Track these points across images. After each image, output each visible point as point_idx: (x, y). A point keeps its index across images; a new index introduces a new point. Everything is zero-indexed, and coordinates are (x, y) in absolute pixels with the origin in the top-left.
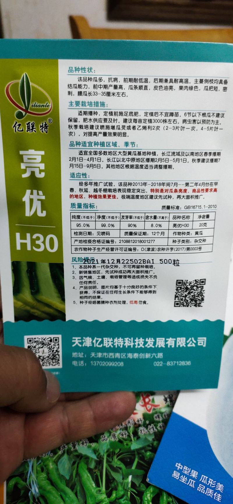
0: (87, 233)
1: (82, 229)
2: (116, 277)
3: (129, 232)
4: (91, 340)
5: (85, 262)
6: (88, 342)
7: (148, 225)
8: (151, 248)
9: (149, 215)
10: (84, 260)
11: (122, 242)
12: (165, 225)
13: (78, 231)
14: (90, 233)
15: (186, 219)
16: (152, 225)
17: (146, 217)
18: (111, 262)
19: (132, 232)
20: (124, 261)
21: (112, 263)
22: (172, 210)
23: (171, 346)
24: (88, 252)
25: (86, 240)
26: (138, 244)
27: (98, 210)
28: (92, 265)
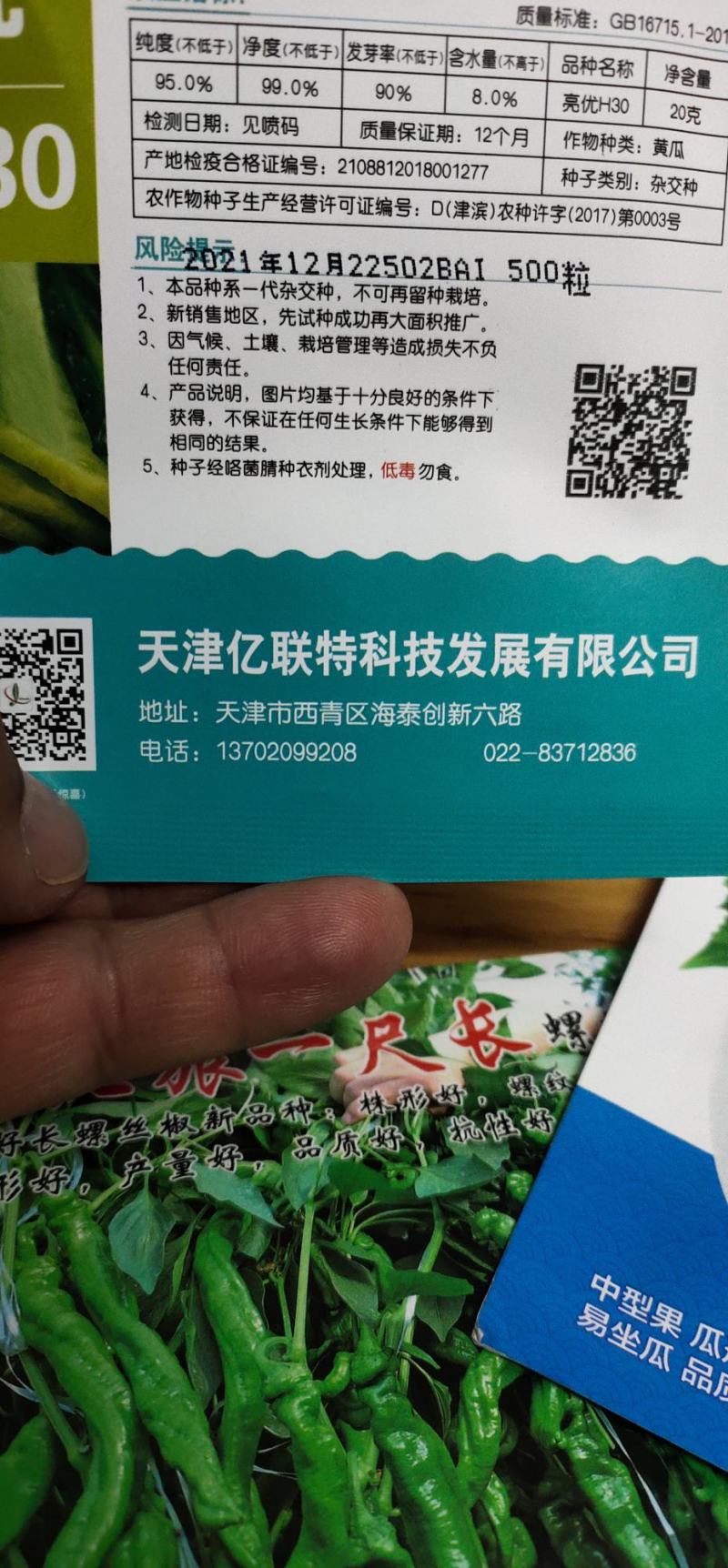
0: (203, 121)
1: (183, 99)
2: (325, 343)
3: (379, 124)
4: (219, 643)
5: (193, 264)
6: (206, 650)
7: (460, 93)
8: (471, 204)
9: (466, 46)
10: (187, 250)
11: (349, 167)
12: (530, 98)
13: (164, 109)
14: (212, 122)
15: (617, 75)
16: (477, 95)
17: (450, 56)
18: (303, 265)
19: (393, 123)
20: (360, 262)
21: (309, 272)
22: (561, 28)
23: (554, 671)
24: (203, 211)
25: (196, 155)
26: (417, 180)
27: (248, 14)
28: (222, 277)
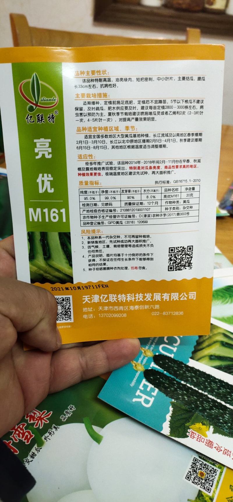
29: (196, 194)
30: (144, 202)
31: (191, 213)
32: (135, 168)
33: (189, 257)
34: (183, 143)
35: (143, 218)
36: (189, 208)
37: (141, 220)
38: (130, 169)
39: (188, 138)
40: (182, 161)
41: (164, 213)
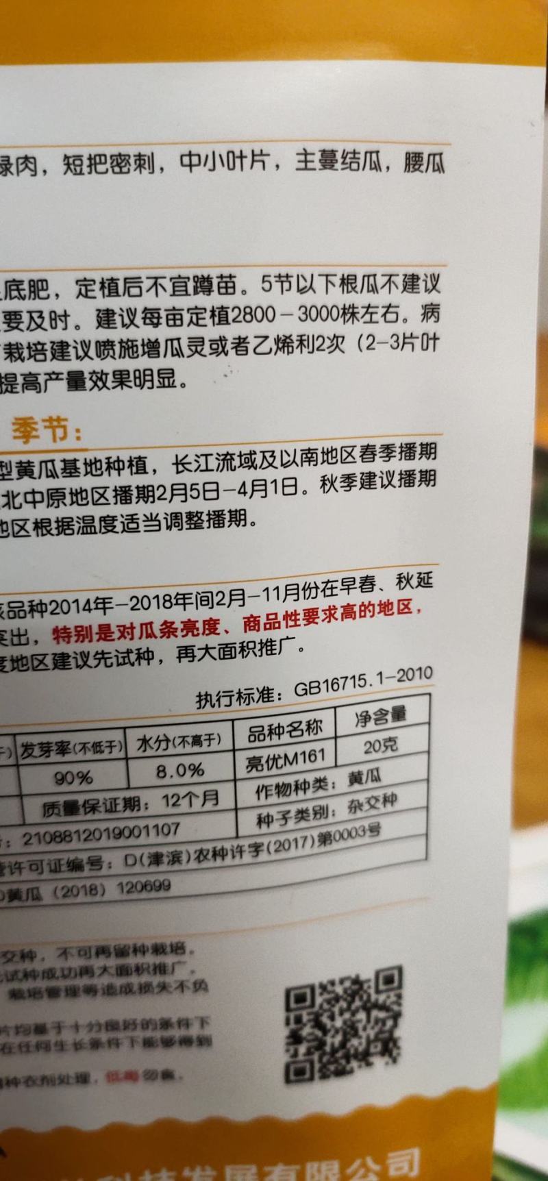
29: (409, 738)
30: (145, 796)
31: (390, 827)
32: (83, 633)
33: (382, 1015)
34: (339, 496)
35: (146, 870)
36: (380, 805)
37: (134, 880)
38: (57, 639)
39: (366, 470)
40: (339, 584)
41: (252, 841)
